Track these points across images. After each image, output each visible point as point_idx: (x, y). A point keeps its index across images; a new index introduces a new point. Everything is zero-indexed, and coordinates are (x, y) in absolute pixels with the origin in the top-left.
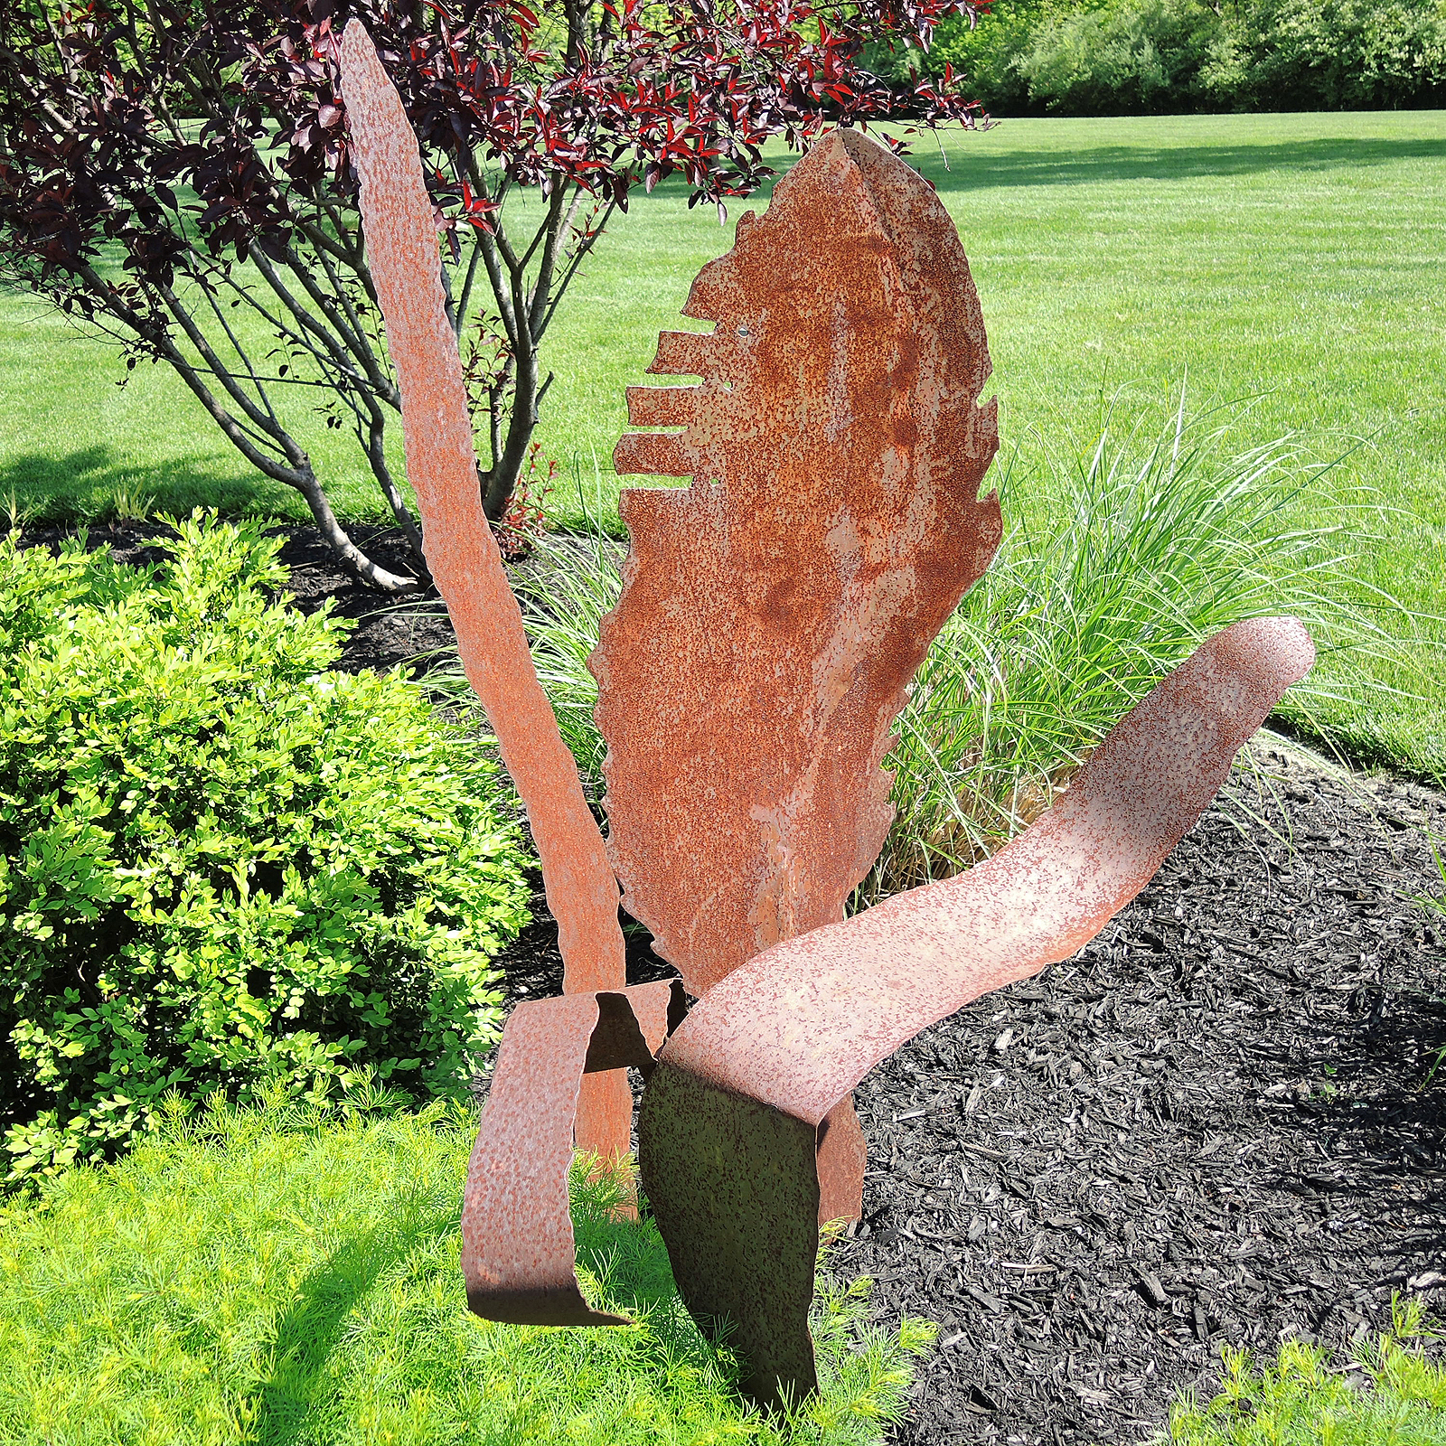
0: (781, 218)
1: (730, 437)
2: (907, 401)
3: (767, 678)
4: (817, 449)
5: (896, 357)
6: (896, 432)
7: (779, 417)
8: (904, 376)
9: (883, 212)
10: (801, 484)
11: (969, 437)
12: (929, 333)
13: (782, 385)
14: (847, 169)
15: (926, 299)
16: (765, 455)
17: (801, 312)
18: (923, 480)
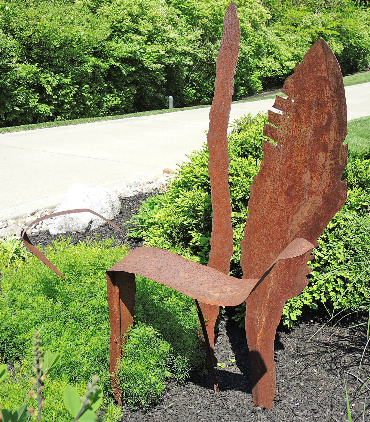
0: (304, 66)
1: (286, 133)
2: (327, 137)
3: (283, 214)
4: (304, 145)
5: (326, 120)
6: (323, 147)
7: (297, 131)
8: (327, 127)
9: (327, 69)
10: (299, 155)
11: (340, 156)
12: (334, 114)
13: (299, 121)
14: (321, 52)
15: (335, 101)
16: (293, 142)
17: (305, 98)
18: (328, 167)
